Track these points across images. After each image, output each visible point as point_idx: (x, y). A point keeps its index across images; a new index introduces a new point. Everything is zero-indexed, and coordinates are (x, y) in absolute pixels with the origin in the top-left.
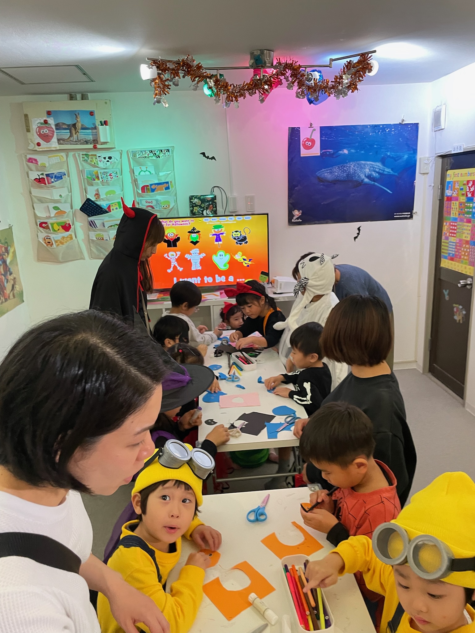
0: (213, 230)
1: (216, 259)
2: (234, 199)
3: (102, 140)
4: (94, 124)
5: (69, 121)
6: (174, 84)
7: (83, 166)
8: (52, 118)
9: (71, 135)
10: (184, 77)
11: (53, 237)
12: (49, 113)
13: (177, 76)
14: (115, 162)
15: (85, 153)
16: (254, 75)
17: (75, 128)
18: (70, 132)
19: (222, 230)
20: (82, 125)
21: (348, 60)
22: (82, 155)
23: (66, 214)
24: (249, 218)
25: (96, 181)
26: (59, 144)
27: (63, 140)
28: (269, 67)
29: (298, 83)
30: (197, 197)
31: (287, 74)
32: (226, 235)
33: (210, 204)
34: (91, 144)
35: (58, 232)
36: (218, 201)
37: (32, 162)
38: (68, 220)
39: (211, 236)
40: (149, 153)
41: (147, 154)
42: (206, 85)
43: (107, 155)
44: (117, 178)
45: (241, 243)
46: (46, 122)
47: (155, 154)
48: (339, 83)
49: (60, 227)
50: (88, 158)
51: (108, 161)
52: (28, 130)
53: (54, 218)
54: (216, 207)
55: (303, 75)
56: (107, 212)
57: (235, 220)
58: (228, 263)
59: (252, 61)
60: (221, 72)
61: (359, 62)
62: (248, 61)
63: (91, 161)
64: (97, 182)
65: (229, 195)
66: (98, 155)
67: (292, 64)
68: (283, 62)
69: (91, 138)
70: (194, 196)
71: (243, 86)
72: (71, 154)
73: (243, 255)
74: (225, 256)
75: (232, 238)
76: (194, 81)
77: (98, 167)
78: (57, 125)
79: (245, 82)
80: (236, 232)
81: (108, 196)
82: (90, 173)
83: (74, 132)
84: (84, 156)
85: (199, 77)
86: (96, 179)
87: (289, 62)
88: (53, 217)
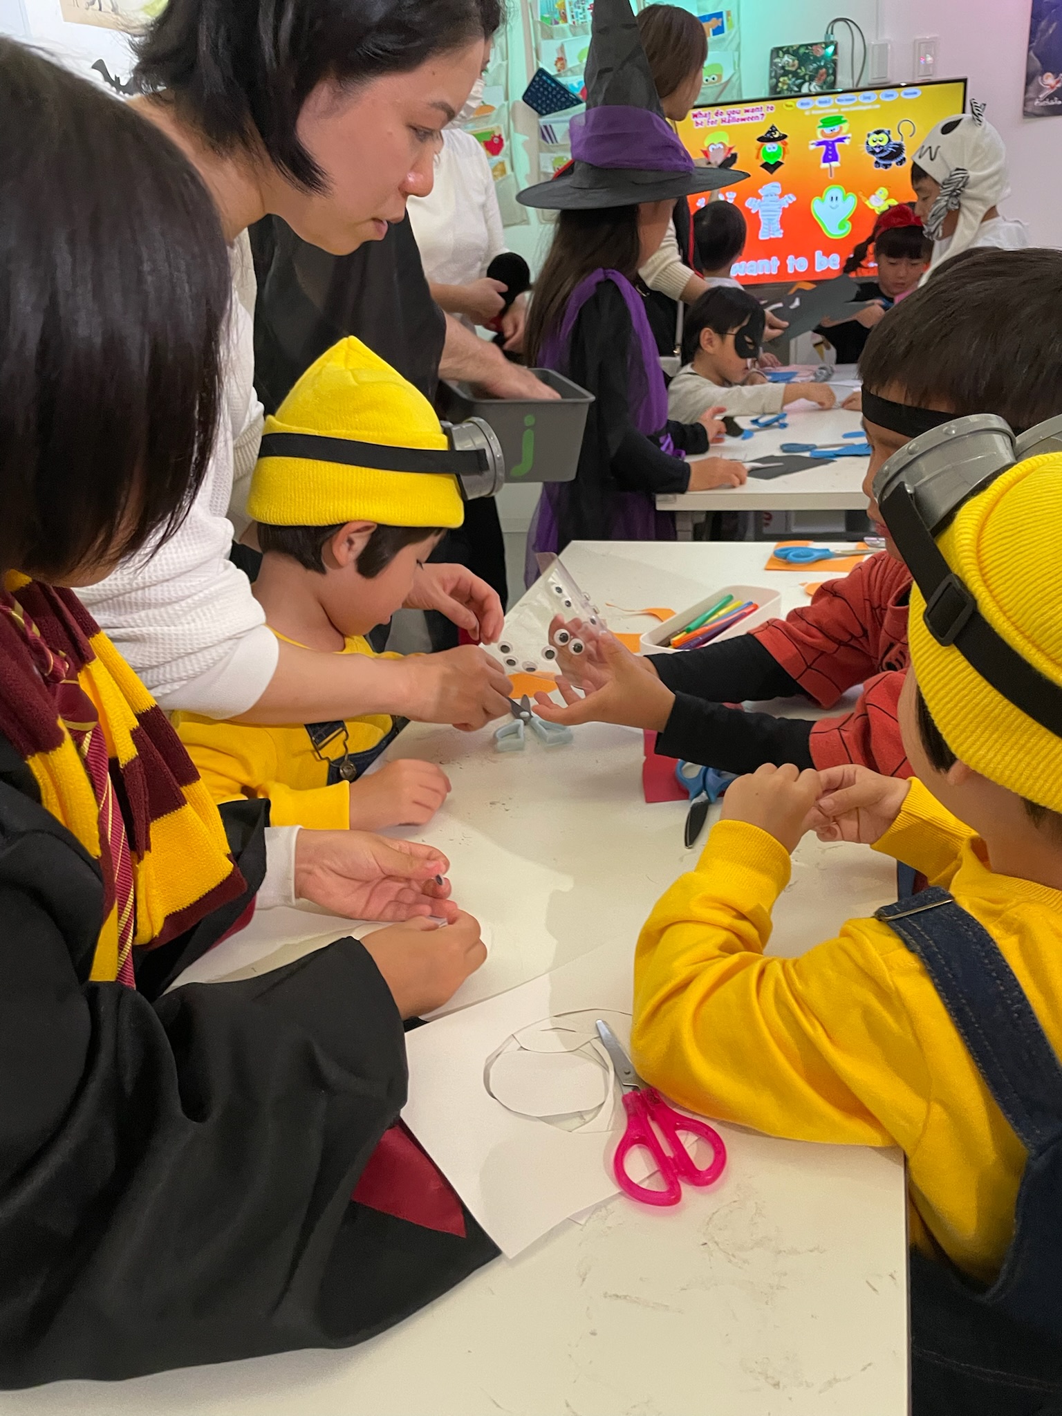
0: (820, 130)
1: (819, 208)
2: (883, 47)
19: (841, 128)
23: (495, 111)
24: (915, 93)
25: (562, 25)
30: (791, 50)
32: (851, 143)
33: (820, 67)
36: (843, 56)
38: (498, 127)
39: (813, 147)
45: (888, 162)
54: (834, 74)
58: (850, 219)
64: (563, 30)
65: (871, 40)
70: (781, 48)
74: (844, 199)
82: (549, 7)
86: (560, 22)
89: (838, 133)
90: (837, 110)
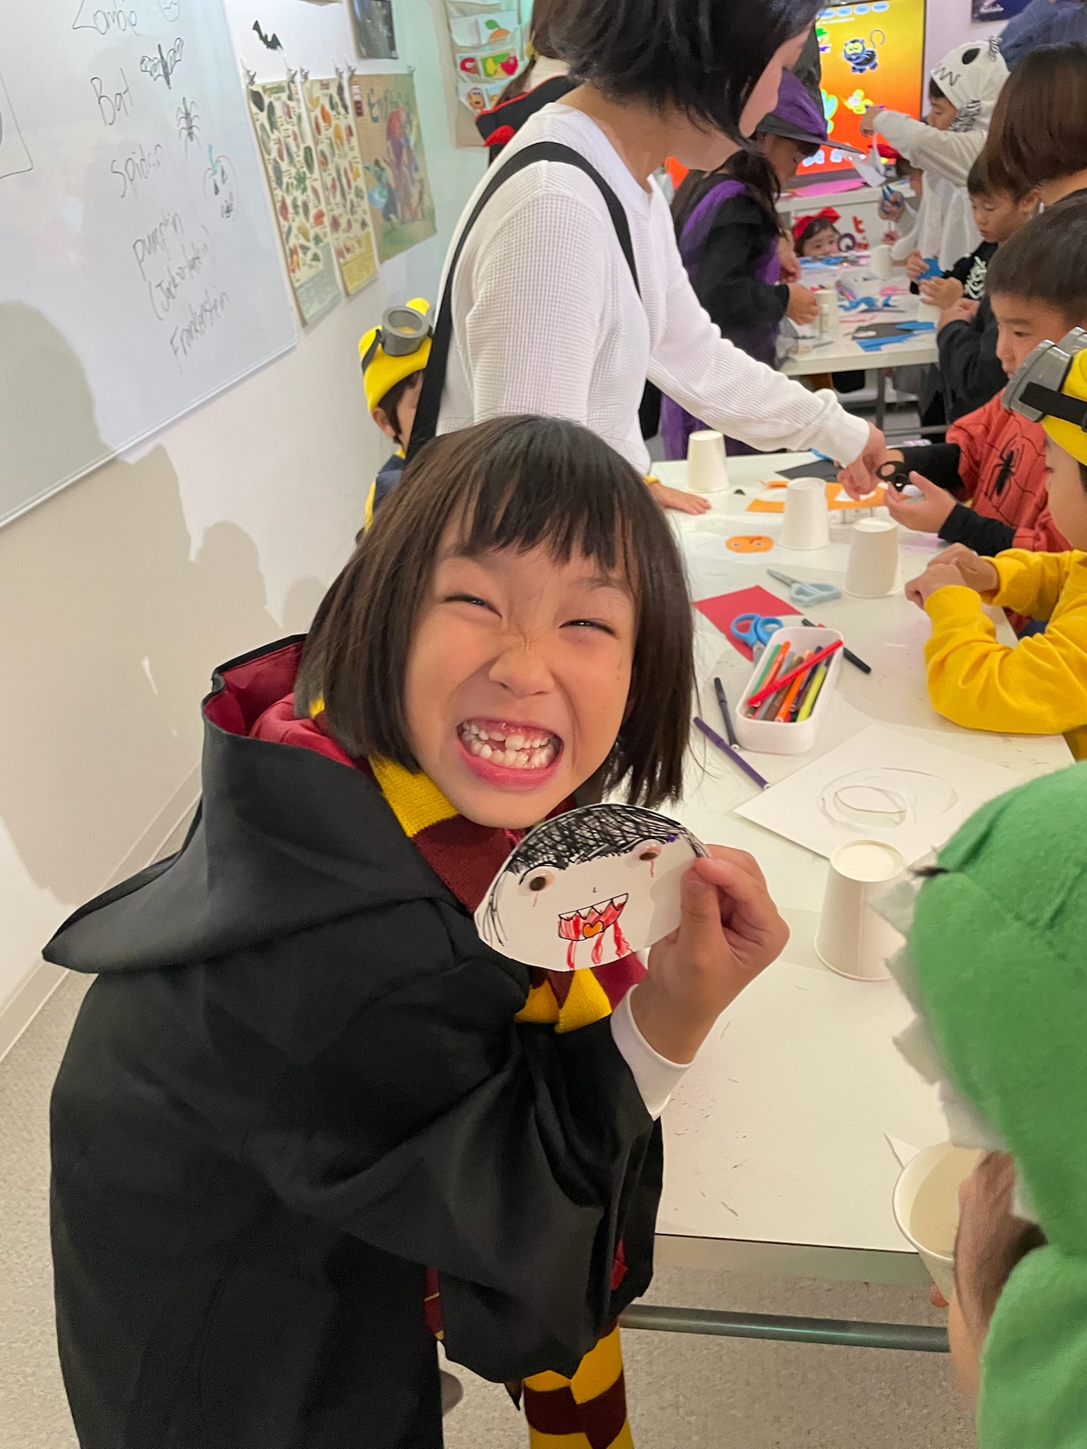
11: (486, 90)
23: (510, 35)
24: (884, 7)
32: (831, 51)
35: (495, 77)
38: (514, 50)
49: (499, 65)
53: (487, 48)
57: (853, 14)
73: (866, 97)
75: (844, 59)
80: (854, 42)
88: (486, 45)
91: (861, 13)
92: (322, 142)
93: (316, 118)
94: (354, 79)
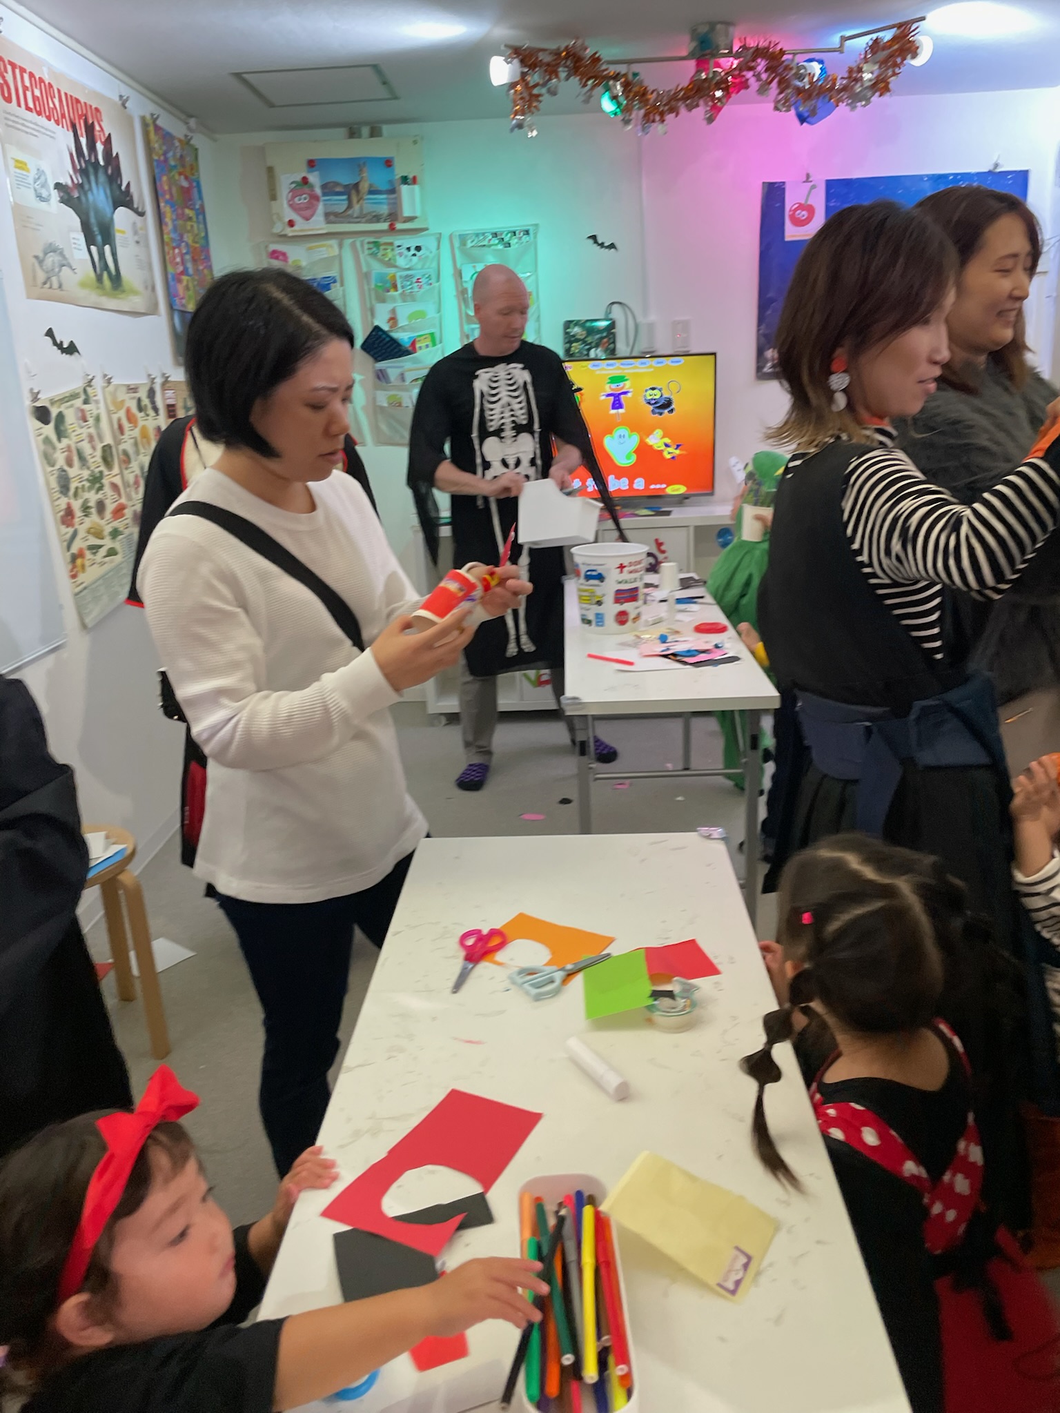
0: (609, 385)
1: (611, 443)
2: (651, 326)
3: (407, 212)
4: (391, 182)
5: (345, 179)
6: (549, 91)
7: (368, 265)
8: (316, 173)
9: (350, 206)
10: (567, 78)
12: (311, 164)
13: (557, 76)
14: (427, 257)
15: (372, 240)
16: (697, 72)
17: (358, 191)
18: (349, 199)
19: (625, 385)
20: (371, 186)
21: (874, 36)
22: (369, 243)
24: (679, 361)
25: (392, 293)
26: (329, 222)
27: (336, 215)
28: (725, 55)
29: (780, 83)
30: (579, 323)
31: (759, 68)
32: (633, 395)
33: (602, 338)
34: (385, 221)
36: (620, 331)
37: (277, 258)
39: (603, 398)
40: (490, 237)
41: (487, 240)
42: (607, 93)
43: (412, 242)
44: (428, 287)
45: (661, 411)
46: (305, 180)
47: (503, 239)
48: (856, 80)
50: (378, 249)
51: (414, 255)
52: (273, 197)
54: (614, 342)
55: (788, 68)
56: (409, 353)
57: (651, 367)
58: (635, 452)
59: (694, 44)
60: (636, 68)
61: (895, 39)
62: (685, 46)
63: (383, 255)
64: (394, 296)
65: (640, 319)
66: (397, 243)
67: (768, 48)
68: (752, 46)
69: (384, 210)
70: (573, 321)
71: (675, 94)
72: (348, 242)
73: (663, 437)
74: (630, 437)
75: (645, 402)
76: (585, 85)
77: (395, 266)
78: (324, 187)
79: (678, 86)
80: (653, 389)
81: (413, 321)
82: (382, 278)
83: (354, 199)
84: (371, 246)
85: (596, 77)
86: (392, 290)
87: (762, 44)
89: (623, 388)
90: (619, 371)
91: (659, 365)
92: (125, 442)
93: (119, 420)
94: (168, 385)
